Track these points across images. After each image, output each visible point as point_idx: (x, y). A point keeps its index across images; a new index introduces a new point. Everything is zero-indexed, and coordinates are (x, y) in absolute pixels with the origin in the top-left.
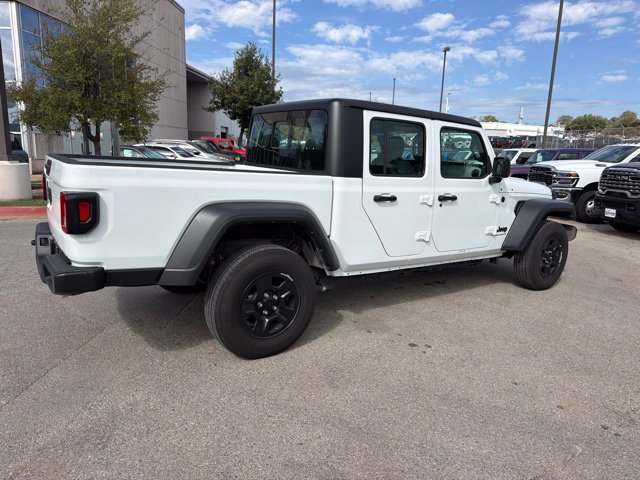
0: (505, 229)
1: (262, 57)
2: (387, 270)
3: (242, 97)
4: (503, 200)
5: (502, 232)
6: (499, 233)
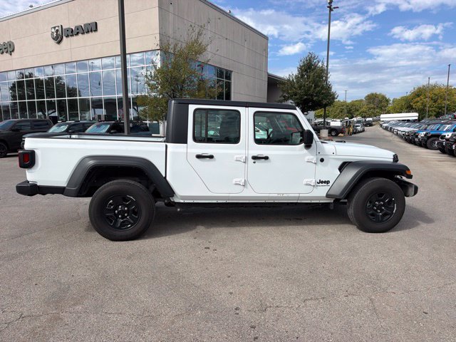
0: (327, 182)
1: (319, 62)
2: (215, 202)
3: (299, 91)
4: (322, 160)
5: (324, 184)
6: (320, 184)
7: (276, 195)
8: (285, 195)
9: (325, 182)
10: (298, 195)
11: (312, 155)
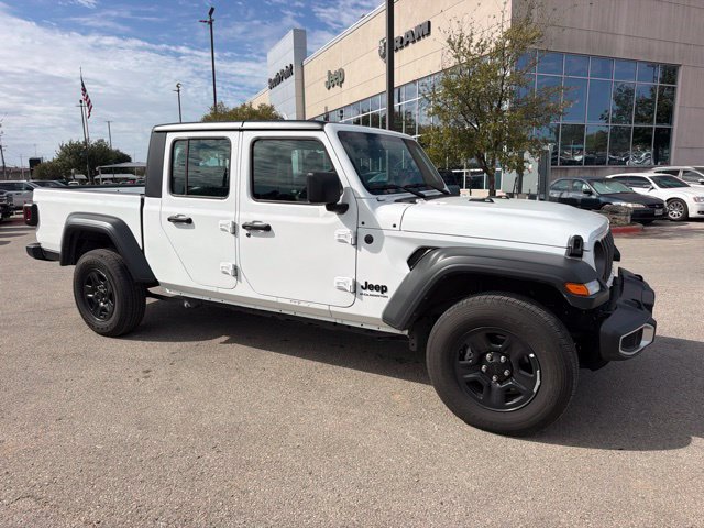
0: (383, 289)
4: (369, 240)
5: (375, 292)
6: (368, 291)
7: (288, 302)
8: (302, 304)
9: (377, 288)
10: (326, 308)
11: (347, 225)
